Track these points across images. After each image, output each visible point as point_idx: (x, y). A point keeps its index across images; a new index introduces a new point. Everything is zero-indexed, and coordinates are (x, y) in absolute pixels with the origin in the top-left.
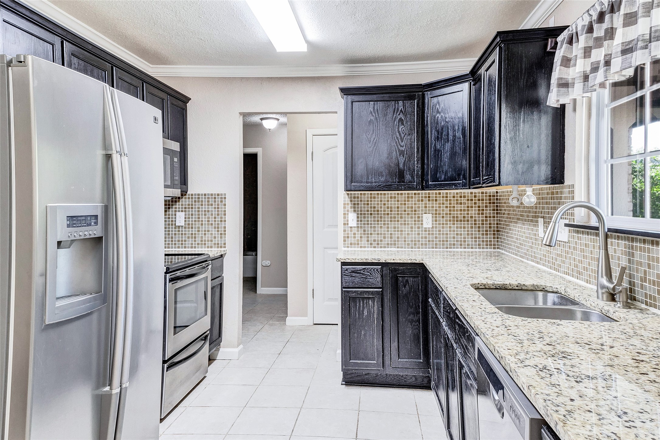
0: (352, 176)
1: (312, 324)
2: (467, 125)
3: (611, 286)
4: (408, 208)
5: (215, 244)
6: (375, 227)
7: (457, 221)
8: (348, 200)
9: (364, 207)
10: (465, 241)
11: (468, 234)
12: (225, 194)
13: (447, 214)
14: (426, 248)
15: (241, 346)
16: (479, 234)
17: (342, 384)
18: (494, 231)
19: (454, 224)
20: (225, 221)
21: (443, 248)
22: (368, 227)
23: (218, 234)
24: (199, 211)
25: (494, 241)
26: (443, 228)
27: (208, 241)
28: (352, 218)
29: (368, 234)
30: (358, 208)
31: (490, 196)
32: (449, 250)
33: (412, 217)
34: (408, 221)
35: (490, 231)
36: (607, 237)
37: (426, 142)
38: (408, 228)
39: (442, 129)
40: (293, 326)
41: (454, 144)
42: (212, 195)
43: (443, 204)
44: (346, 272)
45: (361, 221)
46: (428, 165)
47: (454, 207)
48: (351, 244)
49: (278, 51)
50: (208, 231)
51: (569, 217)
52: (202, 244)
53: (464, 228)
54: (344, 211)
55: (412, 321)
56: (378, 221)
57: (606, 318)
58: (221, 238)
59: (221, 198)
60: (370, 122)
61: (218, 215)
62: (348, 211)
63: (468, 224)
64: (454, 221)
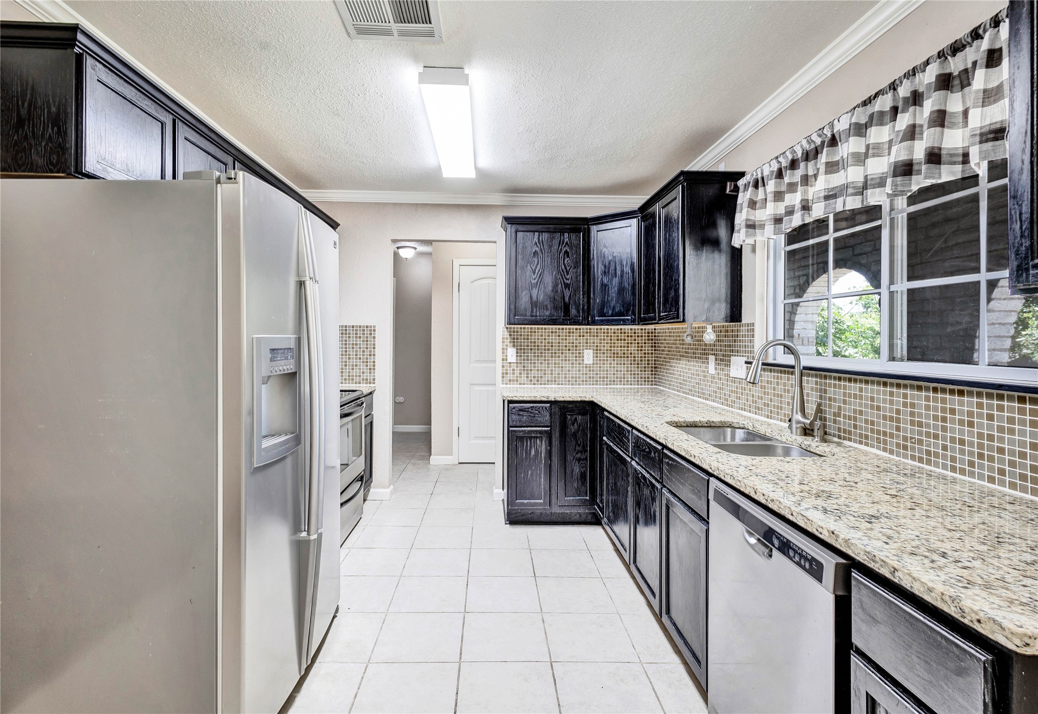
0: (515, 309)
1: (457, 463)
2: (635, 260)
3: (808, 422)
4: (569, 343)
5: (363, 379)
6: (534, 363)
7: (617, 357)
8: (507, 334)
9: (524, 342)
10: (624, 378)
11: (627, 371)
12: (374, 327)
13: (607, 350)
14: (586, 385)
15: (392, 487)
16: (638, 371)
17: (506, 524)
18: (652, 367)
19: (614, 360)
20: (374, 355)
21: (603, 385)
22: (528, 363)
23: (367, 369)
24: (346, 344)
25: (652, 378)
26: (604, 364)
27: (356, 376)
28: (512, 353)
29: (527, 370)
30: (517, 342)
31: (648, 333)
32: (609, 386)
33: (573, 353)
34: (569, 357)
35: (648, 368)
36: (802, 375)
37: (592, 276)
38: (569, 364)
39: (609, 264)
40: (437, 465)
41: (622, 279)
42: (360, 327)
43: (604, 340)
44: (514, 410)
45: (521, 356)
46: (595, 300)
47: (614, 343)
48: (510, 380)
49: (444, 176)
50: (356, 366)
51: (747, 355)
52: (349, 380)
53: (624, 364)
54: (503, 345)
55: (579, 460)
56: (538, 356)
57: (807, 452)
58: (370, 373)
59: (371, 330)
60: (535, 253)
61: (367, 348)
62: (507, 345)
63: (627, 361)
64: (614, 357)
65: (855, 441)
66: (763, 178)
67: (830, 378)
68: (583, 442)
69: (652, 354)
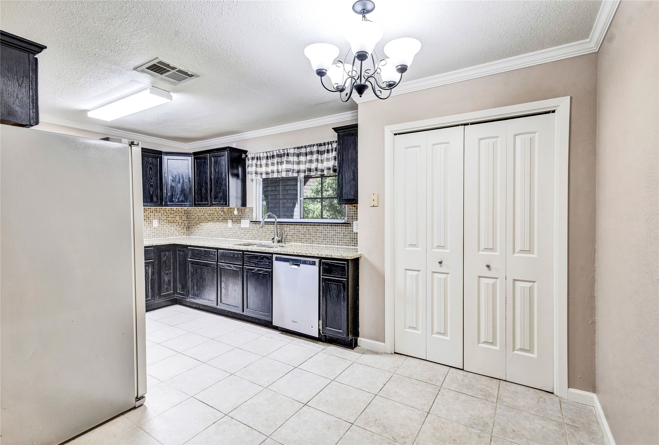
3: (280, 238)
4: (145, 216)
7: (170, 223)
10: (174, 233)
11: (175, 229)
13: (165, 219)
14: (155, 238)
16: (180, 229)
21: (163, 237)
26: (163, 226)
31: (185, 210)
33: (147, 222)
35: (185, 227)
37: (165, 182)
39: (176, 176)
41: (183, 185)
43: (163, 214)
46: (167, 194)
47: (169, 216)
53: (173, 226)
55: (167, 274)
63: (175, 224)
64: (168, 223)
65: (293, 242)
66: (260, 157)
67: (285, 224)
68: (169, 265)
69: (186, 220)
